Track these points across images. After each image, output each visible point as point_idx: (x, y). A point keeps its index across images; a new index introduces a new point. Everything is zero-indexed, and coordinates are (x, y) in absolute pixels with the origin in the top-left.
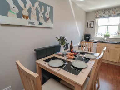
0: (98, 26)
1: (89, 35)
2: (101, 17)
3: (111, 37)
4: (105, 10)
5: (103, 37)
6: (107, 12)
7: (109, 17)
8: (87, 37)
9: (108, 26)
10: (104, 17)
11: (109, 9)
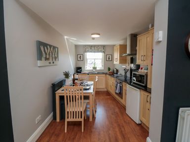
0: (87, 60)
1: (80, 68)
2: (88, 51)
3: (97, 69)
4: (91, 46)
5: (92, 69)
6: (93, 48)
7: (94, 52)
8: (78, 70)
9: (95, 59)
10: (91, 52)
11: (94, 46)
